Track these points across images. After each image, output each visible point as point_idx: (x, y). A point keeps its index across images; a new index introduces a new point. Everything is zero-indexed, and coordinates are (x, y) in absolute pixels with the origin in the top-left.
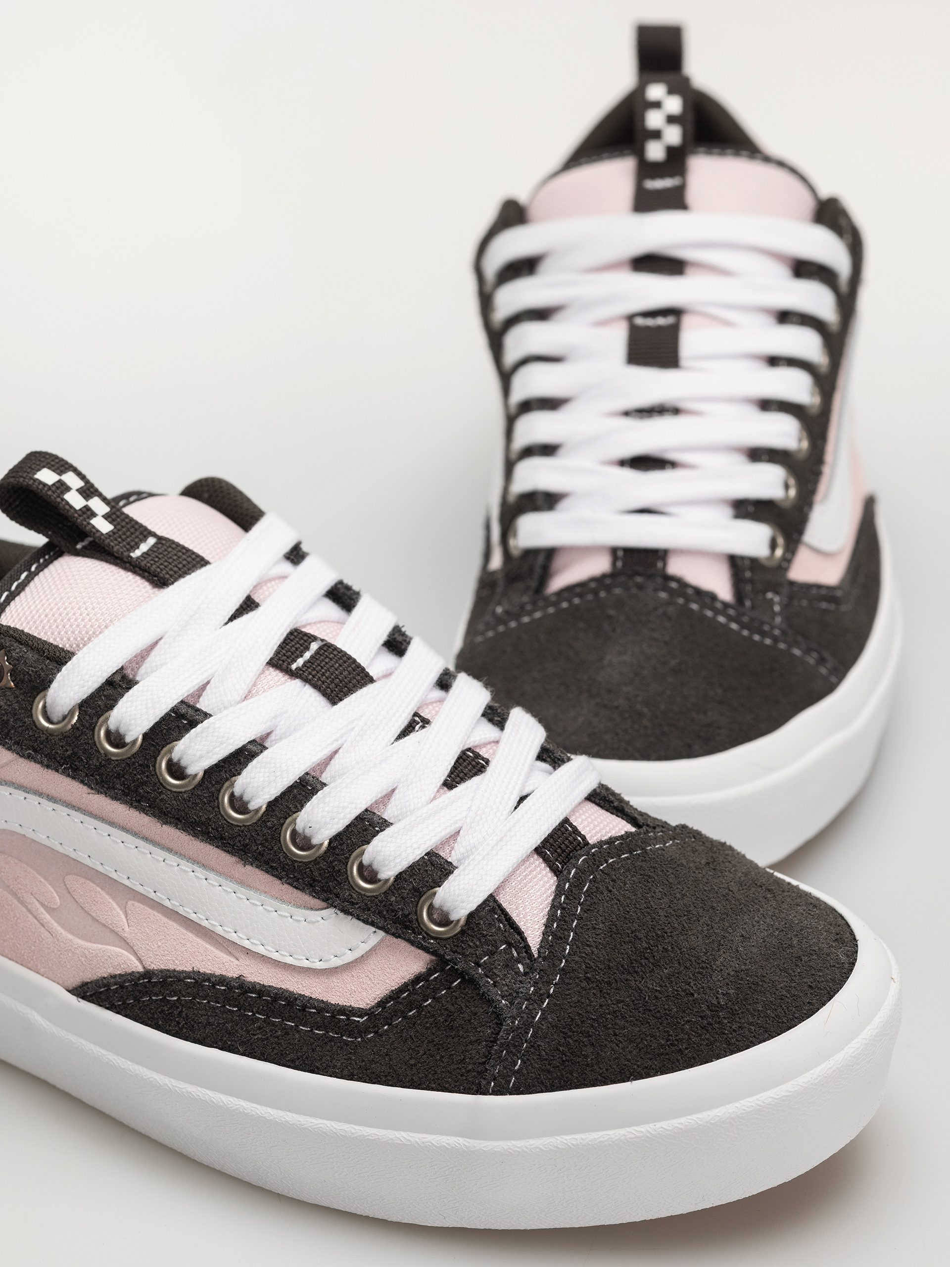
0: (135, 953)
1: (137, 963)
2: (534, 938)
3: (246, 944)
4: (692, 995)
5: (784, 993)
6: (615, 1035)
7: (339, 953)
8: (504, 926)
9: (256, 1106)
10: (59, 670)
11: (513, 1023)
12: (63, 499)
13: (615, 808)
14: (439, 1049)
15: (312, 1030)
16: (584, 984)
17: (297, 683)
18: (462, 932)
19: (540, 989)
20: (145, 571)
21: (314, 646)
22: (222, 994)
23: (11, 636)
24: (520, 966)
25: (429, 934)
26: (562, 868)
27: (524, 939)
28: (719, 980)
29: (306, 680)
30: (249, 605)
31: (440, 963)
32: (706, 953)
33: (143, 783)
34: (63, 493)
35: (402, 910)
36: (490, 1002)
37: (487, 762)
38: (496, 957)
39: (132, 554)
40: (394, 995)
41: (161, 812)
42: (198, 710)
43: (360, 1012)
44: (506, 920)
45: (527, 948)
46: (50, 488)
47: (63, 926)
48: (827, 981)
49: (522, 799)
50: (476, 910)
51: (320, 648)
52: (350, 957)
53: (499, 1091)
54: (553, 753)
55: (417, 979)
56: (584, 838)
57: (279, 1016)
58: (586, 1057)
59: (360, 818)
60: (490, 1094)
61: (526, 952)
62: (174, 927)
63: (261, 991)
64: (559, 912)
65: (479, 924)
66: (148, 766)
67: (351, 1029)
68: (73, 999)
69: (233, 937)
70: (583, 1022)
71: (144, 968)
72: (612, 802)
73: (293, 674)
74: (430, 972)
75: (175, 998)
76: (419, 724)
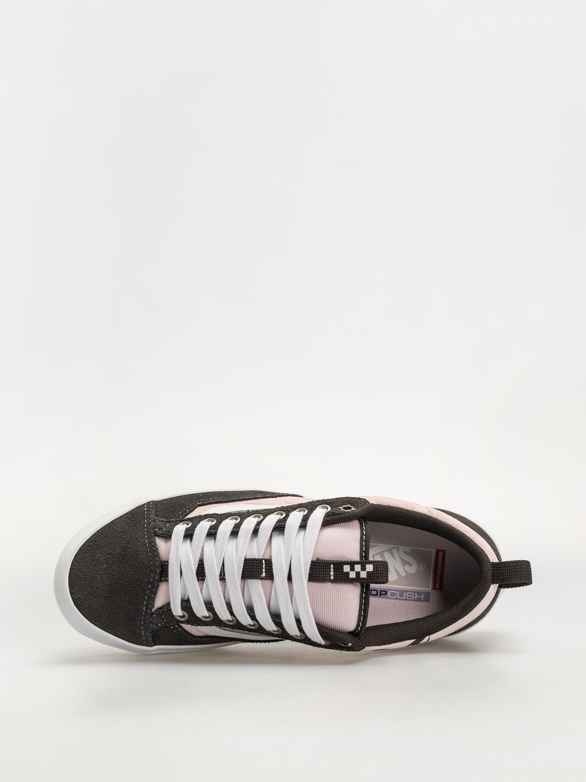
17: (260, 557)
29: (258, 560)
49: (181, 574)
51: (262, 576)
73: (263, 561)
76: (223, 576)
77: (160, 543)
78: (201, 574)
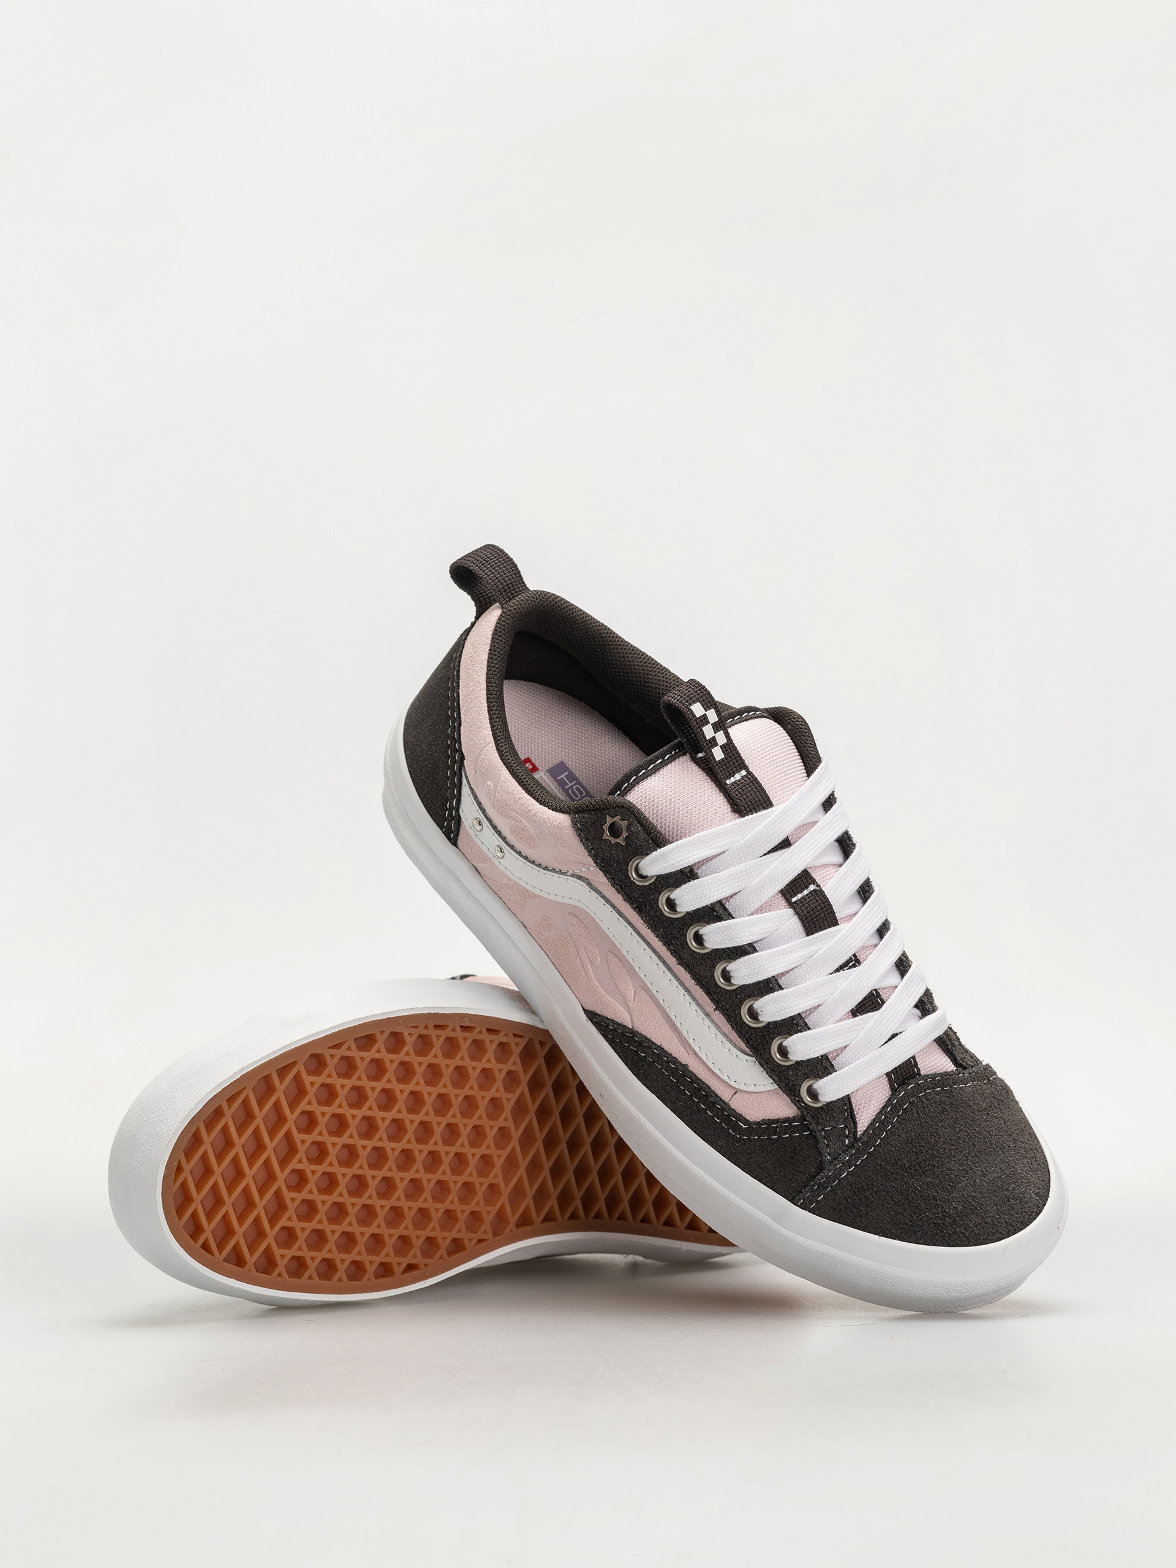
0: (631, 1016)
1: (630, 1022)
2: (862, 1126)
3: (697, 1050)
4: (937, 1200)
5: (989, 1220)
6: (882, 1205)
7: (747, 1083)
8: (848, 1115)
9: (664, 1139)
10: (655, 850)
11: (828, 1173)
12: (702, 730)
13: (948, 1050)
14: (780, 1166)
15: (713, 1116)
16: (878, 1168)
17: (790, 911)
18: (822, 1108)
19: (852, 1161)
20: (732, 799)
21: (812, 887)
22: (671, 1070)
23: (635, 816)
24: (847, 1141)
25: (801, 1100)
26: (898, 1088)
27: (855, 1127)
28: (956, 1197)
29: (797, 913)
30: (785, 844)
31: (802, 1118)
32: (956, 1176)
33: (677, 938)
34: (703, 725)
35: (794, 1081)
36: (820, 1154)
37: (883, 1002)
38: (836, 1130)
39: (728, 782)
40: (769, 1122)
41: (680, 958)
42: (726, 910)
43: (746, 1121)
44: (850, 1112)
45: (856, 1132)
46: (696, 719)
47: (596, 976)
48: (1018, 1222)
49: (894, 1036)
50: (836, 1101)
51: (815, 890)
52: (752, 1089)
53: (803, 1207)
54: (925, 1005)
55: (786, 1120)
56: (919, 1070)
57: (699, 1099)
58: (860, 1210)
59: (792, 1018)
60: (798, 1206)
61: (854, 1134)
62: (658, 1016)
63: (695, 1079)
64: (883, 1117)
65: (834, 1109)
66: (683, 930)
67: (737, 1128)
68: (584, 1017)
69: (691, 1041)
70: (868, 1189)
71: (633, 1027)
72: (947, 1046)
73: (791, 905)
74: (794, 1119)
75: (643, 1055)
76: (853, 962)
77: (864, 1119)
78: (871, 1002)
